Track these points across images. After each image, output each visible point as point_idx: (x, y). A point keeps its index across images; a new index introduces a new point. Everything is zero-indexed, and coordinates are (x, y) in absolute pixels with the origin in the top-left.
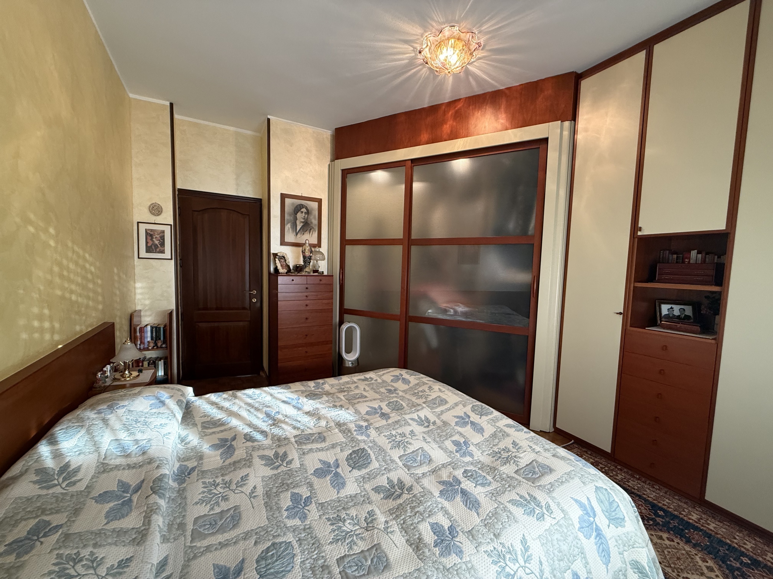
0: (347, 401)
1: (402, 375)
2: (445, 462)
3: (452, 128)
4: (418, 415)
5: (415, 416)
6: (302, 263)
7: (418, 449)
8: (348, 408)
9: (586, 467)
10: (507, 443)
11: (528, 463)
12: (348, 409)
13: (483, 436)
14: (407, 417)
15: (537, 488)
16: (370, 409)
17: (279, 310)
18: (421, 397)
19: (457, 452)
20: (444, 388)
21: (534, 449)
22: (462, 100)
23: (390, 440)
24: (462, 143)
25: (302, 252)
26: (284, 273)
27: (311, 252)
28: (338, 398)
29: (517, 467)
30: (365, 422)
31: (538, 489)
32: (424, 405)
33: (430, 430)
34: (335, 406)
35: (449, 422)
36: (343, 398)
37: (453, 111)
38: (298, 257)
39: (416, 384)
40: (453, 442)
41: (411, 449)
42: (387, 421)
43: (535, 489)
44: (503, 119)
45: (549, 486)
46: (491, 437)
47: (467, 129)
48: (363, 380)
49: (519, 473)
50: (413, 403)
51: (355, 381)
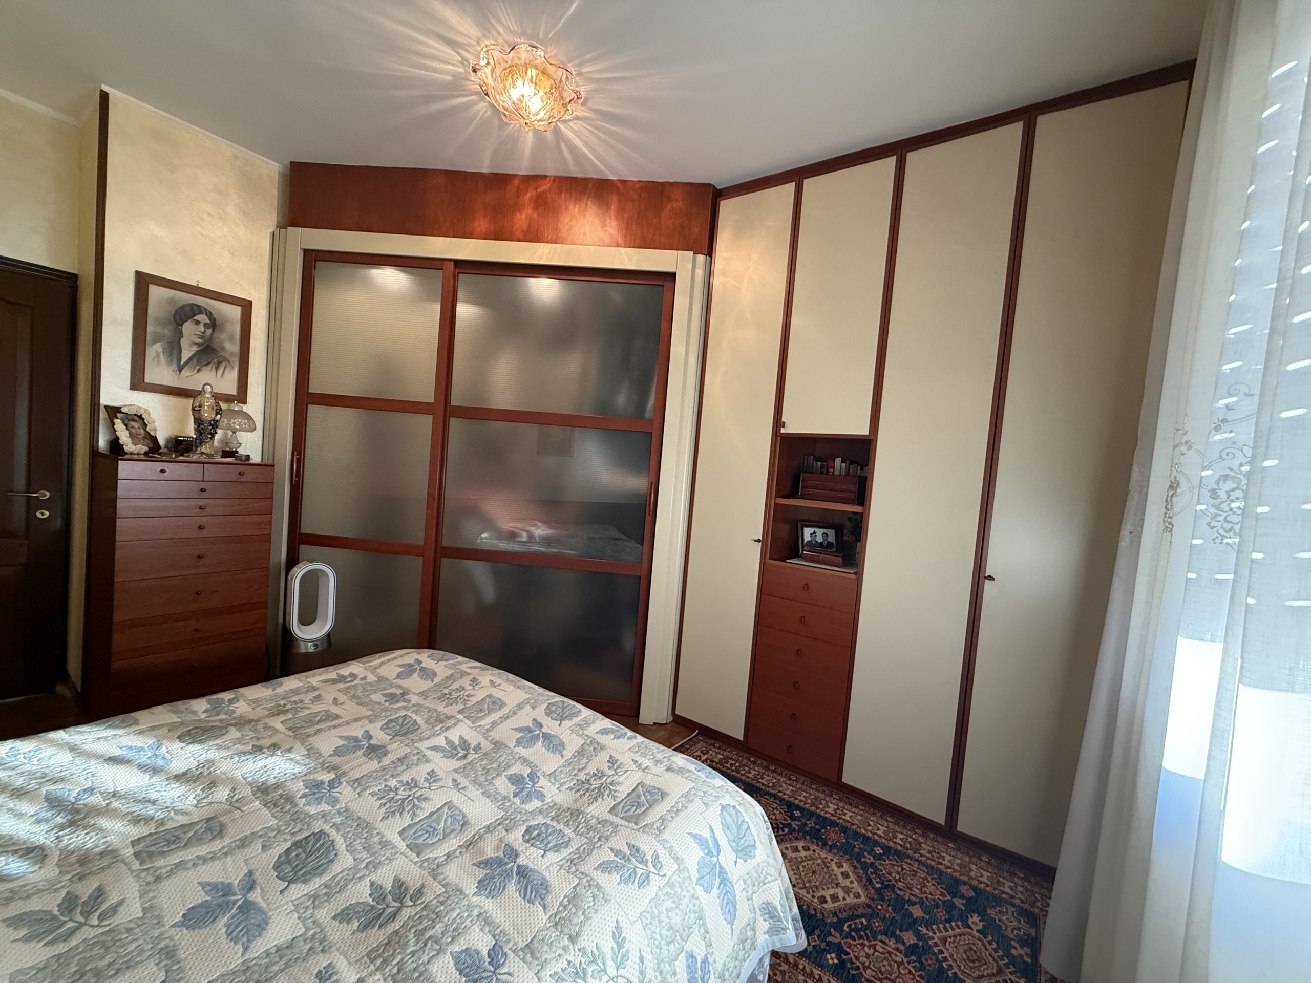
0: (290, 733)
1: (421, 662)
2: (493, 821)
3: (530, 221)
4: (446, 738)
5: (440, 741)
6: (190, 431)
7: (441, 807)
8: (292, 748)
9: (710, 778)
10: (600, 762)
11: (631, 791)
12: (289, 750)
13: (562, 756)
14: (423, 746)
15: (641, 830)
16: (343, 743)
17: (118, 538)
18: (456, 701)
19: (516, 795)
20: (500, 678)
21: (640, 764)
22: (548, 179)
23: (384, 801)
24: (547, 251)
25: (193, 409)
26: (138, 454)
27: (219, 411)
28: (266, 727)
29: (614, 800)
30: (329, 772)
31: (643, 832)
32: (460, 717)
33: (469, 764)
34: (258, 749)
35: (505, 742)
36: (280, 727)
37: (534, 193)
38: (182, 421)
39: (447, 678)
40: (510, 778)
41: (428, 808)
42: (379, 762)
43: (638, 833)
44: (612, 228)
45: (658, 824)
46: (575, 757)
47: (556, 229)
48: (334, 681)
49: (616, 811)
50: (438, 716)
51: (315, 683)
